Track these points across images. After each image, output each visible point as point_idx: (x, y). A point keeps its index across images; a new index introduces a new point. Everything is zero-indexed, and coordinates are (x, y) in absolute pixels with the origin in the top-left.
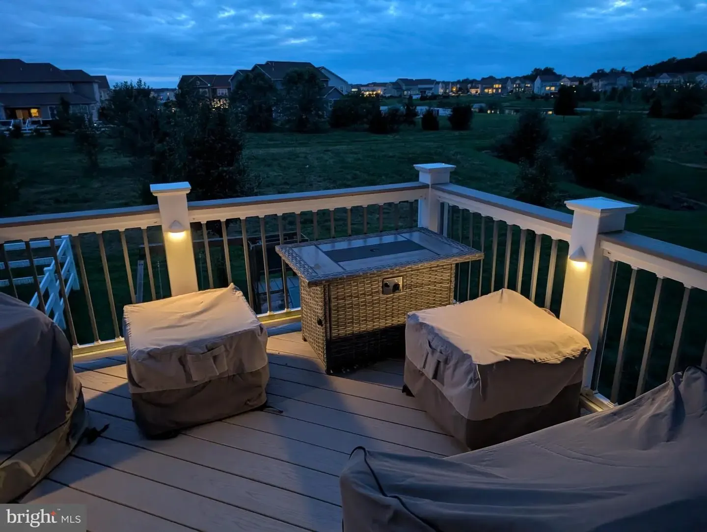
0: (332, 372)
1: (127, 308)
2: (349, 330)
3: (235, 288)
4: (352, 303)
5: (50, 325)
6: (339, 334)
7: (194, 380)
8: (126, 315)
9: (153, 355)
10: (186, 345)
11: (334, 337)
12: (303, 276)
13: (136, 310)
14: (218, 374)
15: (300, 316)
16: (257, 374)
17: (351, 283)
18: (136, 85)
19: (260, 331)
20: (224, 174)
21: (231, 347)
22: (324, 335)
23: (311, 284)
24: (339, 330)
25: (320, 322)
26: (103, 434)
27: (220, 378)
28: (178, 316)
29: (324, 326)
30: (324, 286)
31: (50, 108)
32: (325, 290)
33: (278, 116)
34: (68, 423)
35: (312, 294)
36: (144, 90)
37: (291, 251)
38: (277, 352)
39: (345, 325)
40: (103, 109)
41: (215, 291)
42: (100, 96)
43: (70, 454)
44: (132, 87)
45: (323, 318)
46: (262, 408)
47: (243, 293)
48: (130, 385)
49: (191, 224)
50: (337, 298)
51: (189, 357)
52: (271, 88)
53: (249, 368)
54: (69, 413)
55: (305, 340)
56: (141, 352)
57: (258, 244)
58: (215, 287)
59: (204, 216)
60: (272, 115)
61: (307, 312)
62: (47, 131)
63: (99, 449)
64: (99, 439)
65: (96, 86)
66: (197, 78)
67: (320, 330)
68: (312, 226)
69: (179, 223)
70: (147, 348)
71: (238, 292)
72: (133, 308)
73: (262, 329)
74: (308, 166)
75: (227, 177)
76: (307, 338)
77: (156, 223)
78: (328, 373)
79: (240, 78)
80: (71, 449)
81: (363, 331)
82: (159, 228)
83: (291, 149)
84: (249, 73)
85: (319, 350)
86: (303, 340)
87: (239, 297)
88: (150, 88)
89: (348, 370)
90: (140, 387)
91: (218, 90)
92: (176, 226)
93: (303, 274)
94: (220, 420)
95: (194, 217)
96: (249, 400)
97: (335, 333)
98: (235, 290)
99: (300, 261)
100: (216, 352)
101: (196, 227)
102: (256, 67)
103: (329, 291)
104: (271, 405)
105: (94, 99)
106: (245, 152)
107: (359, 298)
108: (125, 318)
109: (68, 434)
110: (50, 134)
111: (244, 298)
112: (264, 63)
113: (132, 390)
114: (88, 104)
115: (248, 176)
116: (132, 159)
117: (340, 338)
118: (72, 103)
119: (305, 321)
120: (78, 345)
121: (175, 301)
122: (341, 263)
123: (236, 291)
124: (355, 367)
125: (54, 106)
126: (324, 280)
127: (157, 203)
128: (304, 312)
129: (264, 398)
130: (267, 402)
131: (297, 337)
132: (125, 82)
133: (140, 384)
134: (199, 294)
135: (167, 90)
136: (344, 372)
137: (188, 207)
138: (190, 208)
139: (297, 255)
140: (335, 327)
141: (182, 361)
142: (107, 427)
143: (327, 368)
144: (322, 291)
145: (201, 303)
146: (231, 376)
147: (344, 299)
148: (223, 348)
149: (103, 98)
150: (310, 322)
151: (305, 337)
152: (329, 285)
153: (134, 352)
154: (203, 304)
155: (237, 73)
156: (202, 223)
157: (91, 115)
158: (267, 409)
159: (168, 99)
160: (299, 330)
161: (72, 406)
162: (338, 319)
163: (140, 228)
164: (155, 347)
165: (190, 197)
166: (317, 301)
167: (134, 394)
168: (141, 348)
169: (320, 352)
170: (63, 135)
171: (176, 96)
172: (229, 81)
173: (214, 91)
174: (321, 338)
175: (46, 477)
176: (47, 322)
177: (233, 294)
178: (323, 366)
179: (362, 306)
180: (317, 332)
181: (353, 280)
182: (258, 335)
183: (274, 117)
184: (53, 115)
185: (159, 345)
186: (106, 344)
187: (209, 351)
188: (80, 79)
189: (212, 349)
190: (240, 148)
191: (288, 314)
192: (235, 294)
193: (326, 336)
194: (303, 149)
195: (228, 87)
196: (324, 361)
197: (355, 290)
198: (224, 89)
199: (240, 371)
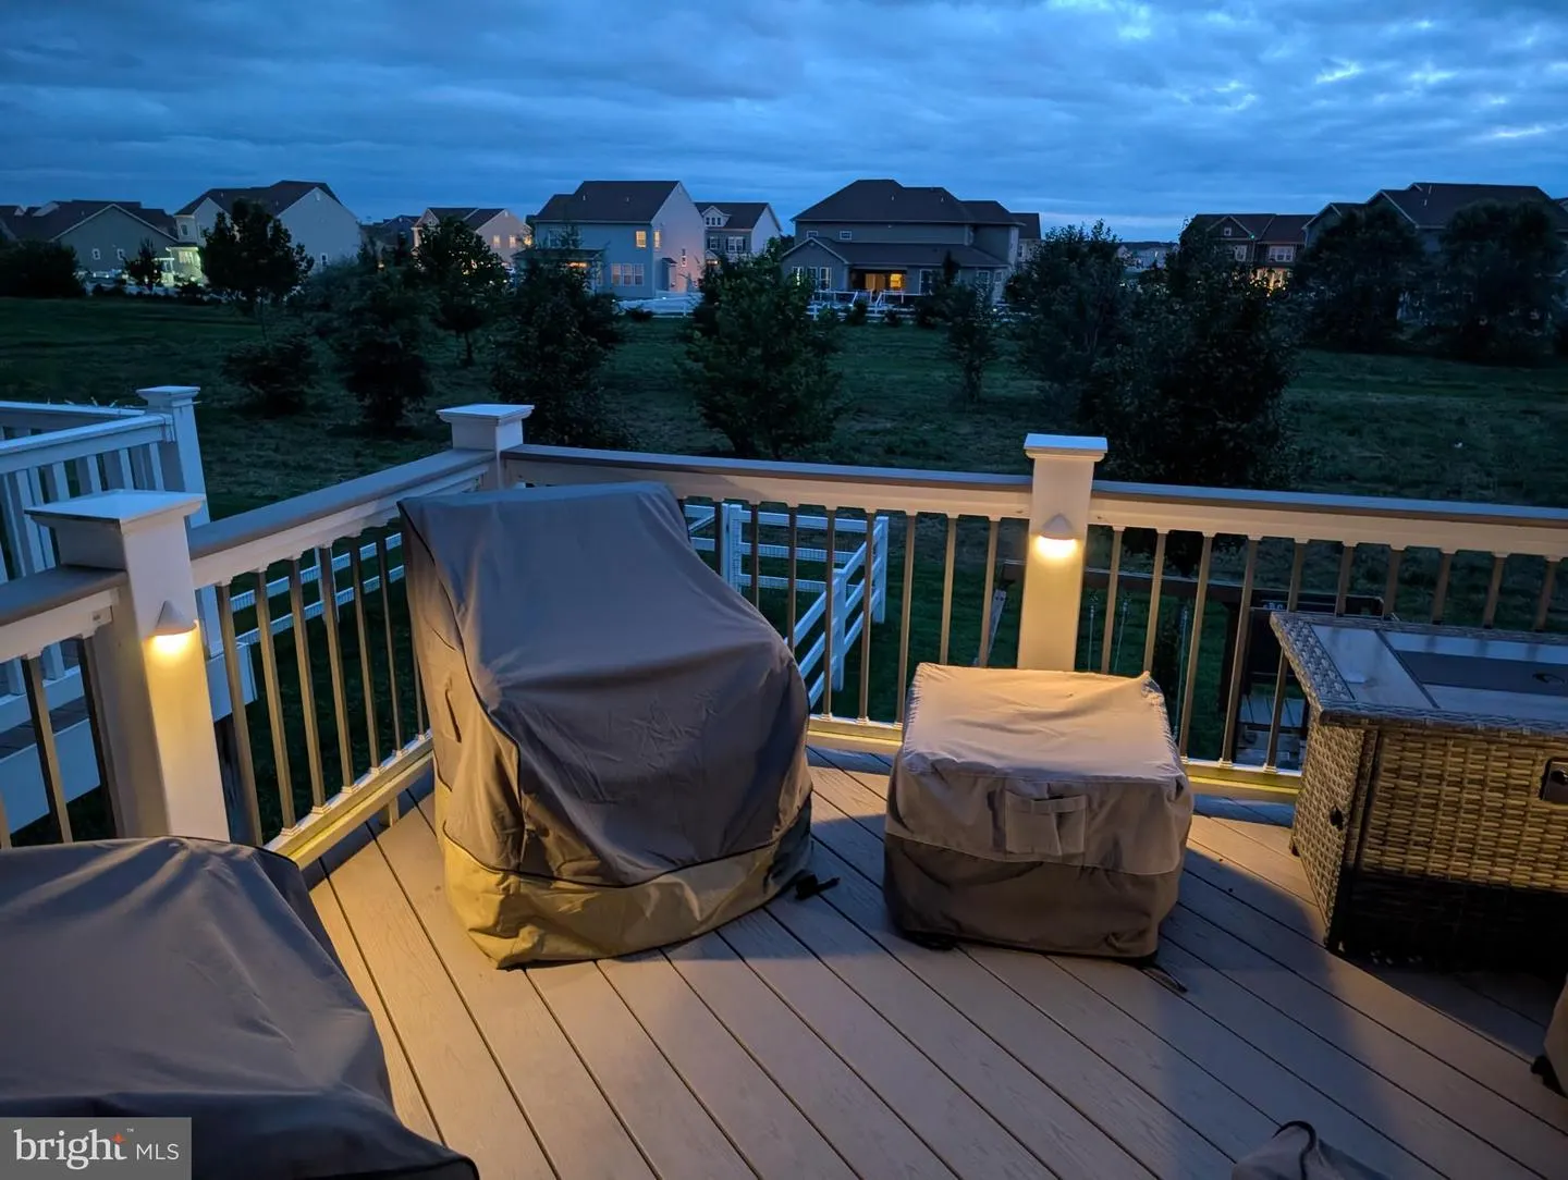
0: (1341, 948)
1: (924, 669)
2: (1415, 862)
3: (1150, 685)
4: (1437, 797)
5: (786, 662)
6: (1381, 863)
7: (1008, 848)
8: (917, 681)
9: (940, 771)
10: (1009, 771)
11: (1366, 866)
12: (1314, 695)
13: (940, 677)
14: (1060, 853)
15: (1295, 792)
16: (1146, 883)
17: (1445, 745)
18: (1090, 234)
19: (1174, 790)
20: (1226, 437)
21: (1101, 805)
22: (1341, 853)
23: (1329, 718)
24: (1383, 853)
25: (1336, 818)
26: (826, 893)
27: (1064, 864)
28: (1011, 710)
29: (1344, 831)
30: (1368, 732)
31: (924, 273)
32: (1366, 742)
33: (1410, 316)
34: (772, 847)
35: (1333, 744)
36: (1105, 242)
37: (1305, 631)
38: (1216, 858)
39: (1449, 852)
40: (1016, 279)
41: (1107, 680)
42: (1018, 252)
43: (763, 907)
44: (1081, 238)
45: (1347, 810)
46: (1143, 963)
47: (1166, 700)
48: (889, 819)
49: (1092, 528)
50: (1397, 772)
51: (1009, 798)
52: (1408, 247)
53: (1130, 865)
54: (777, 830)
55: (1295, 852)
56: (921, 756)
57: (1265, 608)
58: (1111, 672)
59: (1124, 514)
60: (1396, 311)
61: (1313, 787)
62: (908, 316)
63: (809, 917)
64: (816, 898)
65: (1014, 233)
66: (1228, 220)
67: (1334, 836)
68: (1431, 595)
69: (1065, 520)
70: (934, 754)
71: (1155, 694)
72: (934, 670)
73: (1180, 787)
74: (1460, 445)
75: (1231, 444)
76: (1300, 849)
77: (1020, 512)
78: (1331, 946)
79: (1332, 222)
80: (767, 898)
81: (1454, 877)
82: (1024, 523)
83: (1423, 398)
84: (1357, 212)
85: (1321, 884)
86: (1290, 851)
87: (1152, 705)
88: (1117, 241)
89: (1389, 961)
90: (905, 827)
91: (1271, 248)
92: (1058, 527)
93: (1318, 688)
94: (1045, 953)
95: (1101, 513)
96: (1114, 934)
97: (1370, 856)
98: (1148, 688)
99: (1319, 658)
100: (1067, 805)
101: (1099, 535)
102: (1379, 197)
103: (1379, 746)
104: (1163, 965)
105: (1004, 260)
106: (1290, 394)
107: (1462, 788)
108: (915, 686)
109: (770, 870)
110: (911, 322)
111: (1165, 710)
112: (1404, 186)
113: (890, 827)
114: (992, 269)
115: (1282, 448)
116: (1047, 384)
117: (1381, 872)
118: (962, 265)
119: (1305, 807)
120: (830, 714)
121: (1015, 679)
122: (1431, 689)
123: (1150, 692)
124: (1411, 960)
125: (931, 270)
126: (1365, 717)
127: (1030, 473)
128: (1307, 783)
129: (1151, 944)
130: (1156, 953)
131: (1280, 838)
132: (1069, 227)
133: (905, 820)
134: (1073, 677)
135: (1156, 245)
136: (1376, 961)
137: (1092, 490)
138: (1096, 493)
139: (1318, 641)
140: (1377, 841)
141: (992, 800)
142: (834, 883)
143: (1330, 935)
144: (1360, 743)
145: (1068, 697)
146: (1088, 867)
147: (1418, 778)
148: (1083, 801)
149: (1022, 259)
150: (1315, 812)
151: (1297, 845)
152: (1380, 734)
153: (909, 753)
154: (1071, 699)
155: (1329, 210)
156: (1115, 528)
157: (992, 289)
158: (1154, 970)
159: (1154, 265)
160: (1286, 823)
161: (787, 821)
162: (1389, 824)
163: (986, 519)
164: (949, 757)
165: (1101, 472)
166: (1342, 767)
167: (891, 837)
168: (922, 749)
169: (1322, 891)
170: (931, 327)
171: (1169, 259)
172: (1305, 228)
173: (1261, 250)
174: (1333, 856)
175: (716, 930)
176: (783, 655)
177: (1142, 695)
178: (1321, 925)
179: (1468, 812)
180: (1326, 841)
181: (1455, 738)
182: (1169, 800)
183: (1398, 317)
184: (925, 287)
185: (958, 756)
186: (877, 728)
187: (1051, 798)
188: (989, 219)
189: (1061, 797)
190: (1279, 382)
191: (1266, 777)
192: (1146, 696)
193: (1345, 857)
194: (1461, 402)
195: (1296, 243)
196: (1326, 913)
197: (1455, 765)
198: (1285, 248)
199: (1110, 866)
